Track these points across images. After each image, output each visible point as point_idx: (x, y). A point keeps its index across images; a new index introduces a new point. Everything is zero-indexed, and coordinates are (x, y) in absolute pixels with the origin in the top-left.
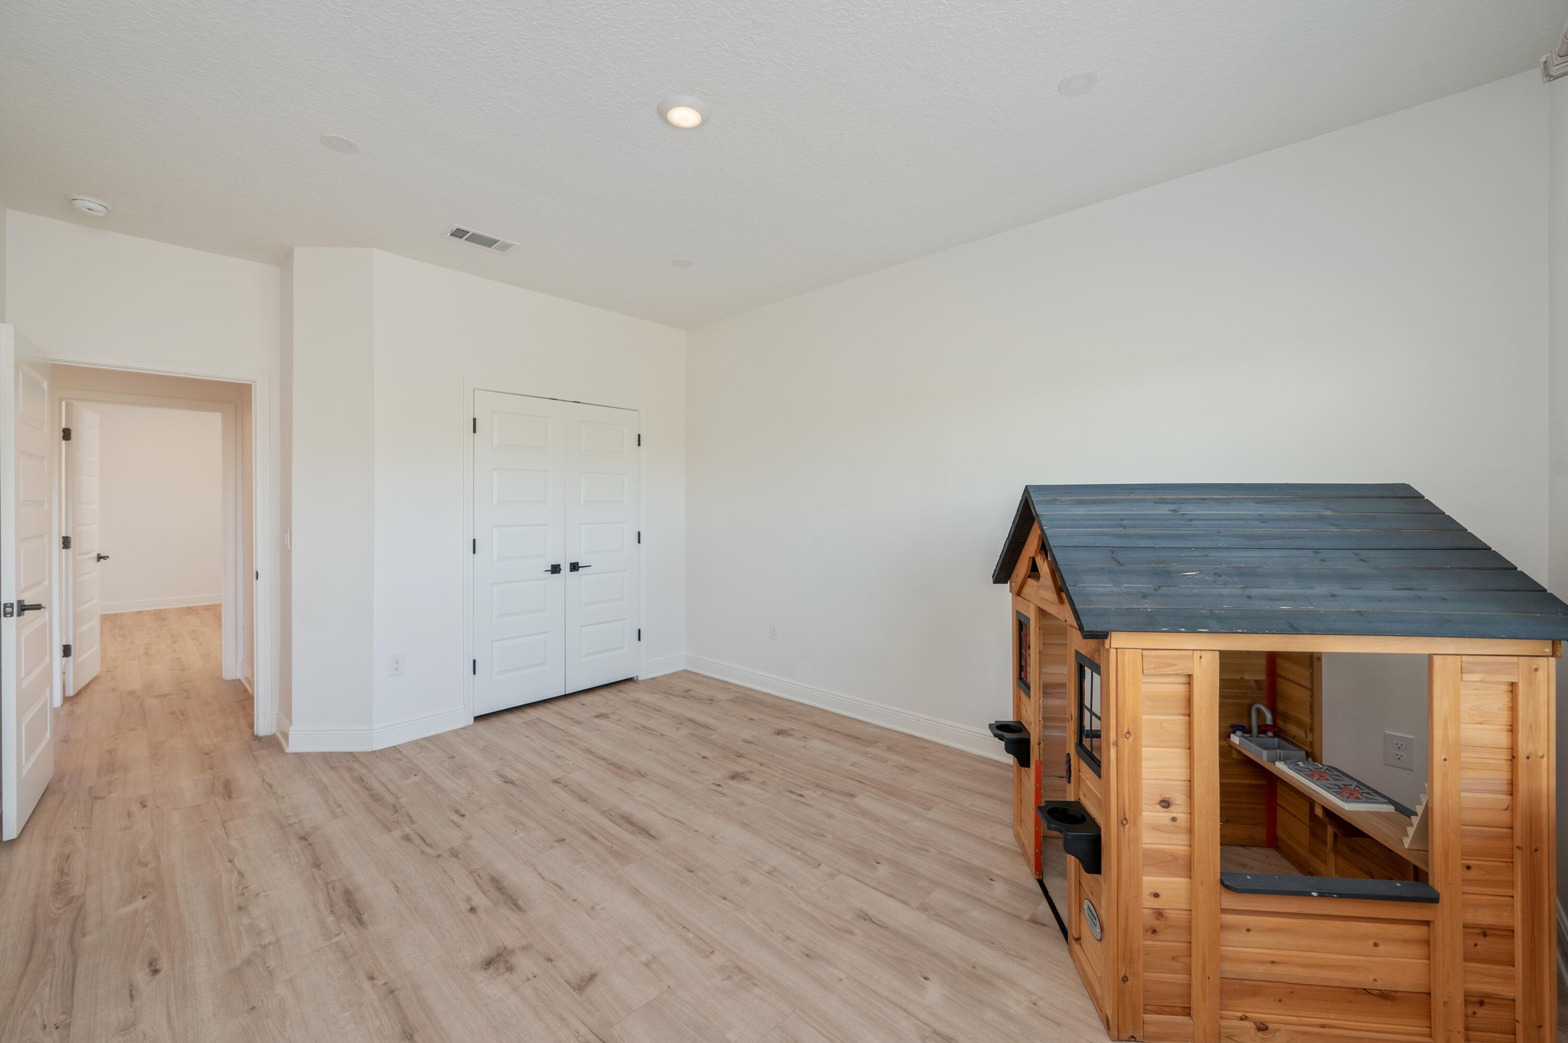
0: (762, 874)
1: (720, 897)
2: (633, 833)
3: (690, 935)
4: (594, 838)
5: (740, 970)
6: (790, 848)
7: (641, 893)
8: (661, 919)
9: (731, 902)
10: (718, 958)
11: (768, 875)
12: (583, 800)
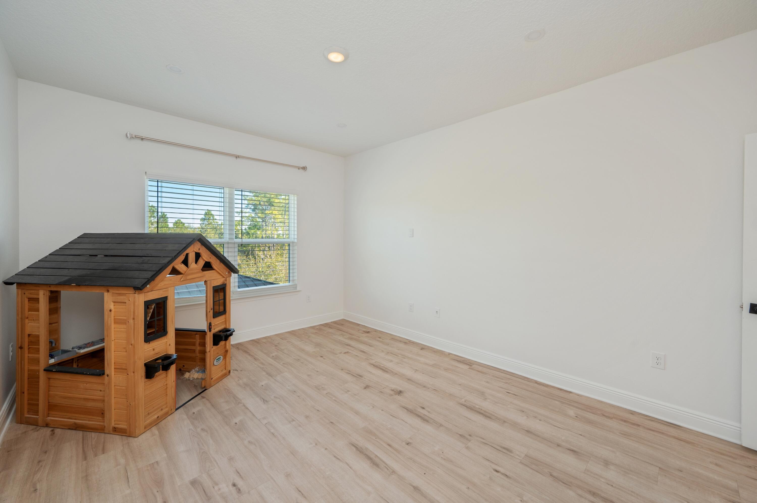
0: (298, 420)
1: (320, 411)
2: (367, 449)
3: (334, 398)
4: (389, 445)
5: (319, 389)
6: (275, 434)
7: (354, 412)
8: (345, 403)
9: (315, 409)
10: (325, 392)
11: (295, 419)
12: (416, 488)
